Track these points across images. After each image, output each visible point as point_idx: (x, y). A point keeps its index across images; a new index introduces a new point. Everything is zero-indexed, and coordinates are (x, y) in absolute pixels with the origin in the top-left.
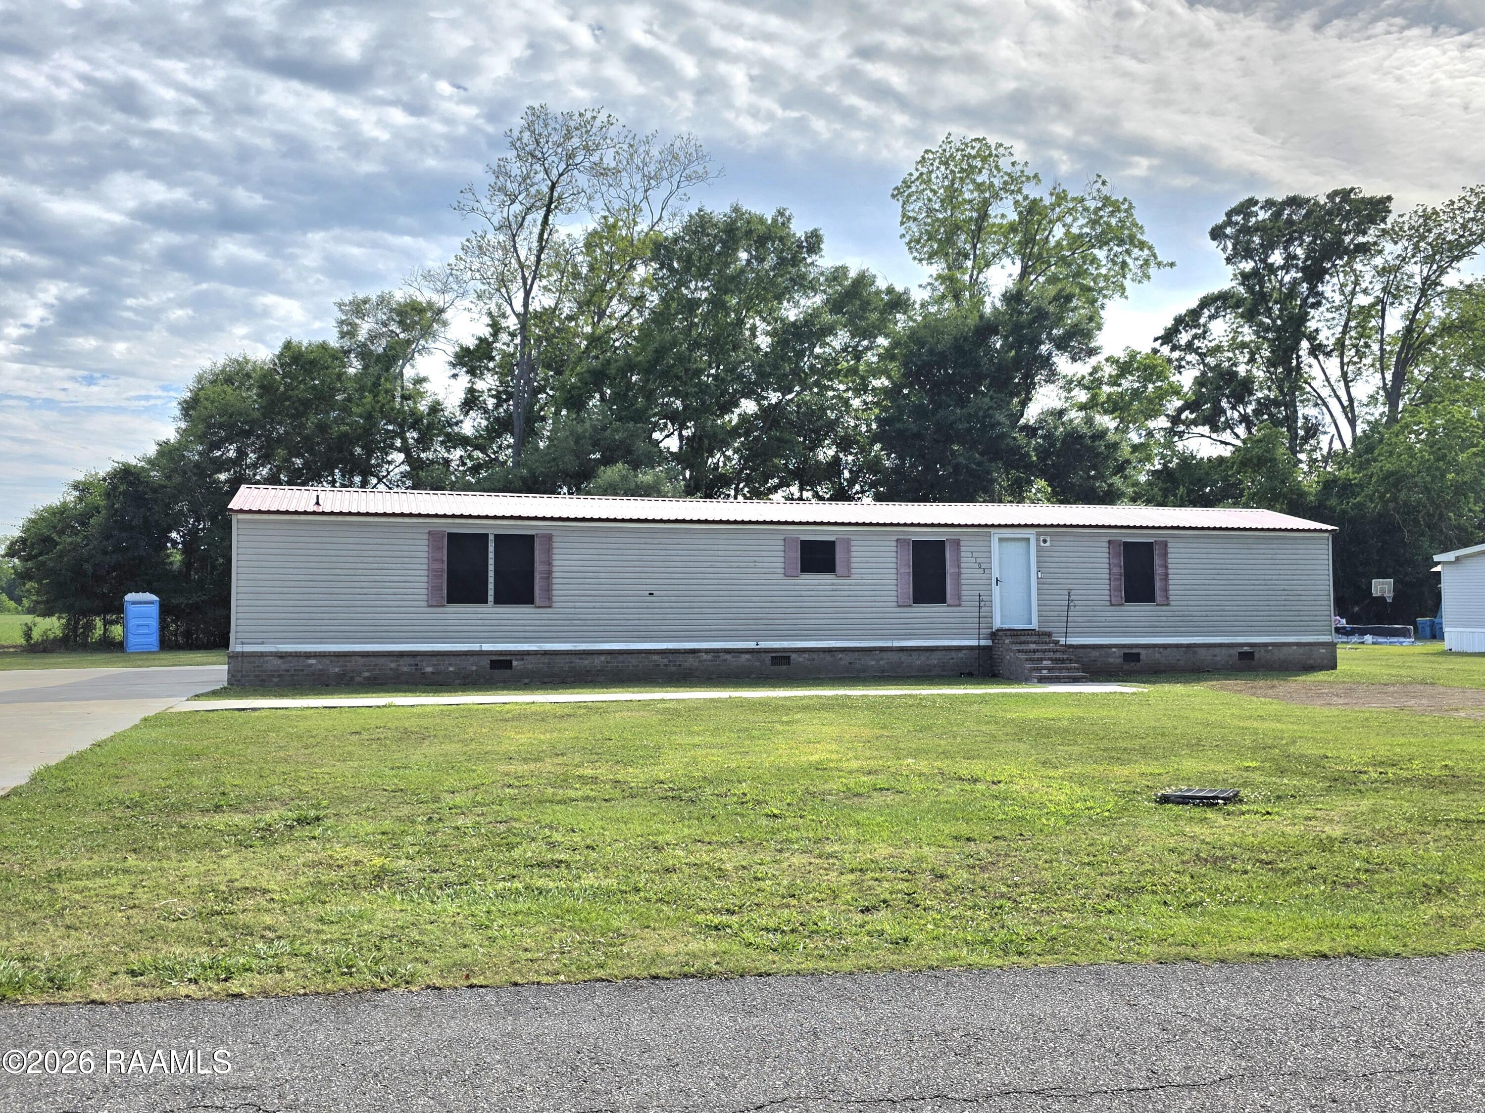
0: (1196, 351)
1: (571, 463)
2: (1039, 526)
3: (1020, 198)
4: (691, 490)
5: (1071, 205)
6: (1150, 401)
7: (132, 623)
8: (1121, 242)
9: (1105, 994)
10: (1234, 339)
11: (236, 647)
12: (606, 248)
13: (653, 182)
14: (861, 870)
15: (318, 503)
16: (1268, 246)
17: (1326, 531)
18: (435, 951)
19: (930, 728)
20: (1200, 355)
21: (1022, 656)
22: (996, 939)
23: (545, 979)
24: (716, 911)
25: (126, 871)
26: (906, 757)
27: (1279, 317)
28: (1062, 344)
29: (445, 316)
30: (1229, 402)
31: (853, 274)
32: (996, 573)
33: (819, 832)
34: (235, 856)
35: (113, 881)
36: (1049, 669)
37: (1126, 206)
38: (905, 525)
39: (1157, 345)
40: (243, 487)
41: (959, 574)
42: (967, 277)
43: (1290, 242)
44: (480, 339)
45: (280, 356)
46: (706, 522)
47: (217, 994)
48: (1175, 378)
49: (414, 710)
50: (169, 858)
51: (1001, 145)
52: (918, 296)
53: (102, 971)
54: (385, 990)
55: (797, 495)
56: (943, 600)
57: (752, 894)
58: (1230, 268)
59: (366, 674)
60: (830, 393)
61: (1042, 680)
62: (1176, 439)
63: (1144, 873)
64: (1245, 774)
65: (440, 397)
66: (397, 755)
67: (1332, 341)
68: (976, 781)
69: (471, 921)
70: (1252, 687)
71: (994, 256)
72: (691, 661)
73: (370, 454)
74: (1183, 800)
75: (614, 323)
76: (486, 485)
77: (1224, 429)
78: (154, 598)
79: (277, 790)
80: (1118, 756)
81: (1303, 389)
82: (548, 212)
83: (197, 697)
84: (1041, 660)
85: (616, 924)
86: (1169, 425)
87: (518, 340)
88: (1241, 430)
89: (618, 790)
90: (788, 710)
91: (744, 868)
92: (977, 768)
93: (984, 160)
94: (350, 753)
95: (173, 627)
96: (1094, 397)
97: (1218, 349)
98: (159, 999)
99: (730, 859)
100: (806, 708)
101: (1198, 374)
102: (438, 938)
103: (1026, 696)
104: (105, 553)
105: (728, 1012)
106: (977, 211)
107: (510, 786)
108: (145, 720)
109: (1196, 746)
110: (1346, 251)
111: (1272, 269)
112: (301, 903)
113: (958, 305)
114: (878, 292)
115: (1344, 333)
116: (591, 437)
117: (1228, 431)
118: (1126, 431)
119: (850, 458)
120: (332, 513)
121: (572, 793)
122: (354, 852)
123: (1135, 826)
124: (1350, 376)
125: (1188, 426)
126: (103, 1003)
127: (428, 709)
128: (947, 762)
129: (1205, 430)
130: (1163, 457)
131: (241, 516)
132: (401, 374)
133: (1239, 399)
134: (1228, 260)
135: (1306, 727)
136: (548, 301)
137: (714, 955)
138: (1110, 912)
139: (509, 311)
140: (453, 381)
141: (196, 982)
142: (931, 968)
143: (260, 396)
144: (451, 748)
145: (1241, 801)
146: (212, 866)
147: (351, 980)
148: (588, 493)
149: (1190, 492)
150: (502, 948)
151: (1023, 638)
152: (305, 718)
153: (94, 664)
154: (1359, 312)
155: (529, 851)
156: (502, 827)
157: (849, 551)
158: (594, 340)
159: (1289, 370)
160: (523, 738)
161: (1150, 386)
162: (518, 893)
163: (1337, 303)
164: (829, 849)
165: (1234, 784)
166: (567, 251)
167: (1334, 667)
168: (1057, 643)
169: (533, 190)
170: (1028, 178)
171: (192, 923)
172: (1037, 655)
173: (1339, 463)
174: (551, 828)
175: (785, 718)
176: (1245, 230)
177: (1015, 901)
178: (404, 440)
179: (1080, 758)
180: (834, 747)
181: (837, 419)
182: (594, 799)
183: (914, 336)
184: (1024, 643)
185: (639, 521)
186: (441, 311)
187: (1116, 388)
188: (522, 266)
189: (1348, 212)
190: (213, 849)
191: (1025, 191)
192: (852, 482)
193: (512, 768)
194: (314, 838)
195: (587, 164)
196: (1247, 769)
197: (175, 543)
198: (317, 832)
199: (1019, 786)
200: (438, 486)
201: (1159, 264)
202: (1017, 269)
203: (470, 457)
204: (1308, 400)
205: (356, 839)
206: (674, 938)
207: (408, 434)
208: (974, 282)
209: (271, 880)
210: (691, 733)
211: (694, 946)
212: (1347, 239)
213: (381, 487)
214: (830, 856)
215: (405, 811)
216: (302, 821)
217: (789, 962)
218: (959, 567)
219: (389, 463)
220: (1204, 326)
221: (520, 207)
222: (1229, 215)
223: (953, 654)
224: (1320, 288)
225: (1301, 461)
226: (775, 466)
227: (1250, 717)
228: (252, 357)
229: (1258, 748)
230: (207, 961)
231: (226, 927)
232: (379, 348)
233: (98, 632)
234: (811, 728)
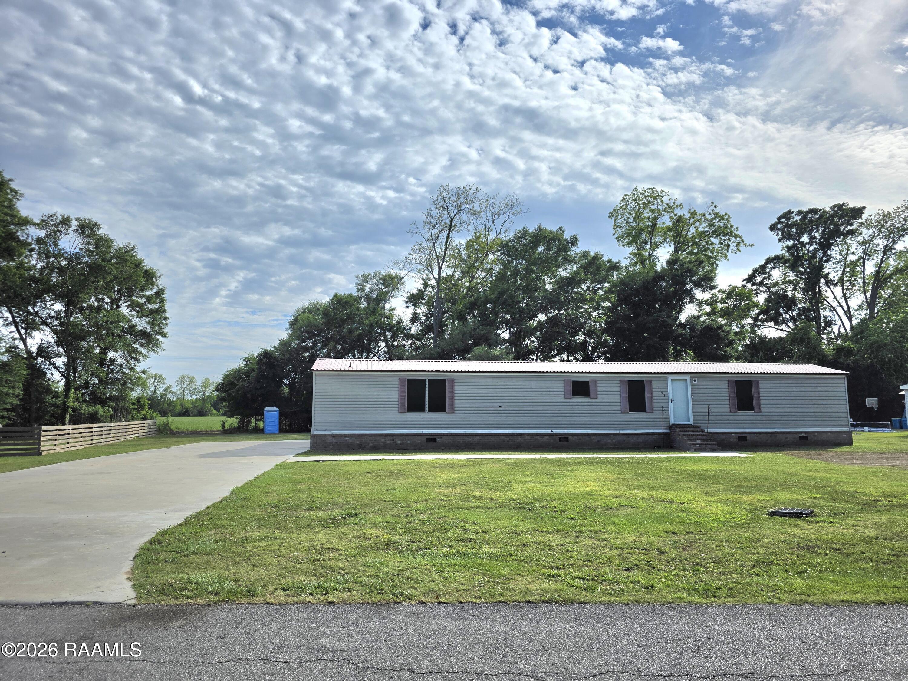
0: (765, 285)
1: (460, 345)
2: (692, 373)
3: (672, 215)
4: (517, 359)
5: (699, 217)
6: (743, 310)
7: (268, 420)
8: (725, 234)
9: (766, 621)
10: (784, 279)
11: (314, 432)
12: (476, 247)
13: (497, 216)
14: (621, 548)
15: (350, 366)
16: (800, 234)
17: (843, 374)
18: (419, 583)
19: (643, 474)
20: (767, 287)
21: (685, 438)
22: (700, 588)
23: (475, 600)
24: (552, 568)
25: (275, 538)
26: (633, 489)
27: (807, 267)
28: (697, 284)
29: (403, 281)
30: (784, 310)
31: (592, 254)
32: (670, 396)
33: (596, 527)
34: (322, 532)
35: (270, 543)
36: (700, 445)
37: (727, 217)
38: (624, 373)
39: (745, 283)
40: (318, 359)
41: (652, 397)
42: (647, 254)
43: (812, 230)
44: (419, 290)
45: (332, 300)
46: (526, 372)
47: (322, 601)
48: (755, 299)
49: (394, 462)
50: (293, 532)
51: (663, 191)
52: (624, 263)
53: (270, 588)
54: (399, 603)
55: (566, 358)
56: (644, 410)
57: (568, 559)
58: (781, 244)
59: (371, 444)
60: (582, 310)
61: (697, 450)
62: (757, 328)
63: (771, 554)
64: (815, 501)
65: (402, 317)
66: (389, 484)
67: (837, 279)
68: (671, 502)
69: (434, 568)
70: (809, 455)
71: (661, 243)
72: (520, 439)
73: (370, 343)
74: (783, 514)
75: (479, 281)
76: (421, 356)
77: (782, 324)
78: (277, 409)
79: (337, 500)
80: (745, 490)
81: (822, 303)
82: (449, 232)
83: (298, 455)
84: (696, 440)
85: (503, 572)
86: (752, 322)
87: (436, 290)
88: (791, 324)
89: (493, 504)
90: (570, 464)
91: (561, 545)
92: (671, 495)
93: (655, 198)
94: (367, 482)
95: (284, 422)
96: (713, 309)
97: (776, 284)
98: (297, 603)
99: (554, 540)
100: (579, 464)
101: (767, 296)
102: (419, 576)
103: (690, 458)
104: (257, 389)
105: (569, 622)
106: (652, 222)
107: (442, 500)
108: (277, 466)
109: (785, 486)
110: (842, 234)
111: (803, 244)
112: (355, 556)
113: (643, 267)
114: (604, 262)
115: (843, 274)
116: (470, 333)
117: (784, 325)
118: (730, 325)
119: (592, 341)
120: (357, 371)
121: (472, 504)
122: (375, 532)
123: (761, 528)
124: (848, 295)
125: (762, 322)
126: (272, 604)
127: (400, 462)
128: (655, 492)
129: (772, 324)
130: (750, 338)
131: (317, 373)
132: (384, 307)
133: (788, 308)
134: (780, 240)
135: (843, 476)
136: (450, 272)
137: (556, 591)
138: (757, 575)
139: (432, 277)
140: (406, 309)
141: (312, 595)
142: (669, 603)
143: (323, 318)
144: (413, 480)
145: (815, 515)
146: (312, 537)
147: (383, 597)
148: (469, 359)
149: (766, 355)
150: (450, 583)
151: (685, 429)
152: (345, 465)
153: (251, 439)
154: (851, 264)
155: (457, 533)
156: (441, 521)
157: (596, 386)
158: (470, 289)
159: (815, 294)
160: (444, 476)
161: (743, 303)
162: (454, 554)
163: (838, 260)
164: (602, 536)
165: (809, 506)
166: (458, 249)
167: (851, 444)
168: (703, 431)
169: (443, 223)
170: (677, 206)
171: (307, 565)
172: (693, 438)
173: (844, 339)
174: (464, 522)
175: (569, 469)
176: (787, 226)
177: (704, 567)
178: (385, 336)
179: (724, 491)
180: (596, 483)
181: (585, 322)
182: (482, 508)
183: (623, 282)
184: (687, 431)
185: (494, 372)
186: (401, 279)
187: (725, 305)
188: (437, 257)
189: (841, 215)
190: (311, 529)
191: (675, 212)
192: (593, 352)
193: (442, 491)
194: (356, 524)
195: (467, 210)
196: (815, 498)
197: (285, 384)
198: (357, 521)
199: (694, 505)
200: (400, 357)
201: (745, 245)
202: (672, 248)
203: (414, 343)
204: (826, 308)
205: (374, 525)
206: (533, 581)
207: (387, 334)
208: (651, 255)
209: (340, 544)
210: (524, 475)
211: (545, 586)
212: (842, 228)
213: (375, 358)
214: (604, 540)
215: (395, 511)
216: (349, 515)
217: (594, 596)
218: (652, 394)
219: (379, 347)
220: (769, 273)
221: (437, 231)
222: (779, 219)
223: (650, 437)
224: (829, 252)
225: (823, 339)
226: (556, 345)
227: (811, 470)
228: (320, 301)
229: (818, 487)
230: (316, 585)
231: (322, 567)
232: (374, 296)
233: (253, 424)
234: (583, 474)
